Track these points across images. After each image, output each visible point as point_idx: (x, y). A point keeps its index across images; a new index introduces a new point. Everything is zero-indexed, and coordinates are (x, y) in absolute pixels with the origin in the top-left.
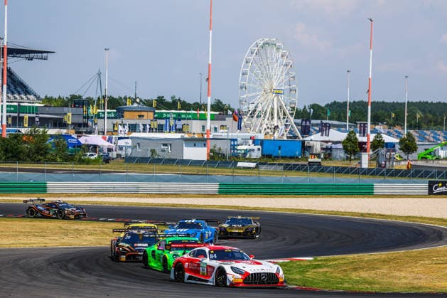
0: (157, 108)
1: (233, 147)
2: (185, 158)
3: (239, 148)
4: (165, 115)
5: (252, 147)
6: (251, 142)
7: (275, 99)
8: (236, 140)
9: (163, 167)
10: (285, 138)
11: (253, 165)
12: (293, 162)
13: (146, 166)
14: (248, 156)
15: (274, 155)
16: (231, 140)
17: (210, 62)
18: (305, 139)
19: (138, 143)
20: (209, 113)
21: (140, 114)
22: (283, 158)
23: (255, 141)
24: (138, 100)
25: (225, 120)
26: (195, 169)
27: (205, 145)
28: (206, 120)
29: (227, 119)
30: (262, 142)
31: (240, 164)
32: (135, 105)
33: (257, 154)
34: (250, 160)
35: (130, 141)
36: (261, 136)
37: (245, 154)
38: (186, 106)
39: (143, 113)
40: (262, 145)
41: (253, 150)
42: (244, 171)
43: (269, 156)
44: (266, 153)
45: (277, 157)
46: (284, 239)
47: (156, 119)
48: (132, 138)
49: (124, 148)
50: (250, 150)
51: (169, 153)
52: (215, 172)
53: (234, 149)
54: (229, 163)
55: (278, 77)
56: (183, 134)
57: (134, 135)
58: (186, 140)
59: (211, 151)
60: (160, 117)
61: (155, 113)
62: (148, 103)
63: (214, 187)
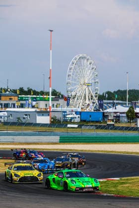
0: (20, 95)
1: (64, 116)
2: (37, 122)
3: (67, 116)
4: (24, 98)
5: (75, 116)
6: (74, 113)
7: (87, 89)
8: (66, 112)
9: (26, 127)
10: (93, 111)
11: (76, 126)
12: (98, 124)
13: (16, 127)
14: (72, 121)
15: (87, 120)
16: (63, 112)
17: (51, 68)
18: (104, 111)
19: (11, 114)
20: (51, 97)
21: (10, 97)
22: (92, 122)
23: (76, 113)
24: (9, 90)
25: (58, 101)
26: (44, 129)
27: (48, 115)
28: (49, 101)
29: (60, 100)
30: (80, 113)
31: (69, 126)
32: (8, 93)
33: (78, 120)
34: (74, 123)
35: (6, 113)
36: (80, 110)
37: (71, 120)
38: (35, 93)
39: (12, 97)
40: (80, 114)
41: (76, 118)
42: (71, 129)
43: (85, 121)
44: (83, 119)
45: (89, 122)
46: (100, 168)
47: (19, 100)
48: (7, 111)
49: (3, 117)
50: (74, 118)
51: (28, 119)
52: (55, 130)
53: (65, 117)
54: (63, 125)
55: (88, 76)
56: (36, 109)
57: (8, 109)
58: (38, 112)
59: (52, 118)
60: (22, 99)
61: (18, 97)
62: (15, 91)
63: (57, 139)
